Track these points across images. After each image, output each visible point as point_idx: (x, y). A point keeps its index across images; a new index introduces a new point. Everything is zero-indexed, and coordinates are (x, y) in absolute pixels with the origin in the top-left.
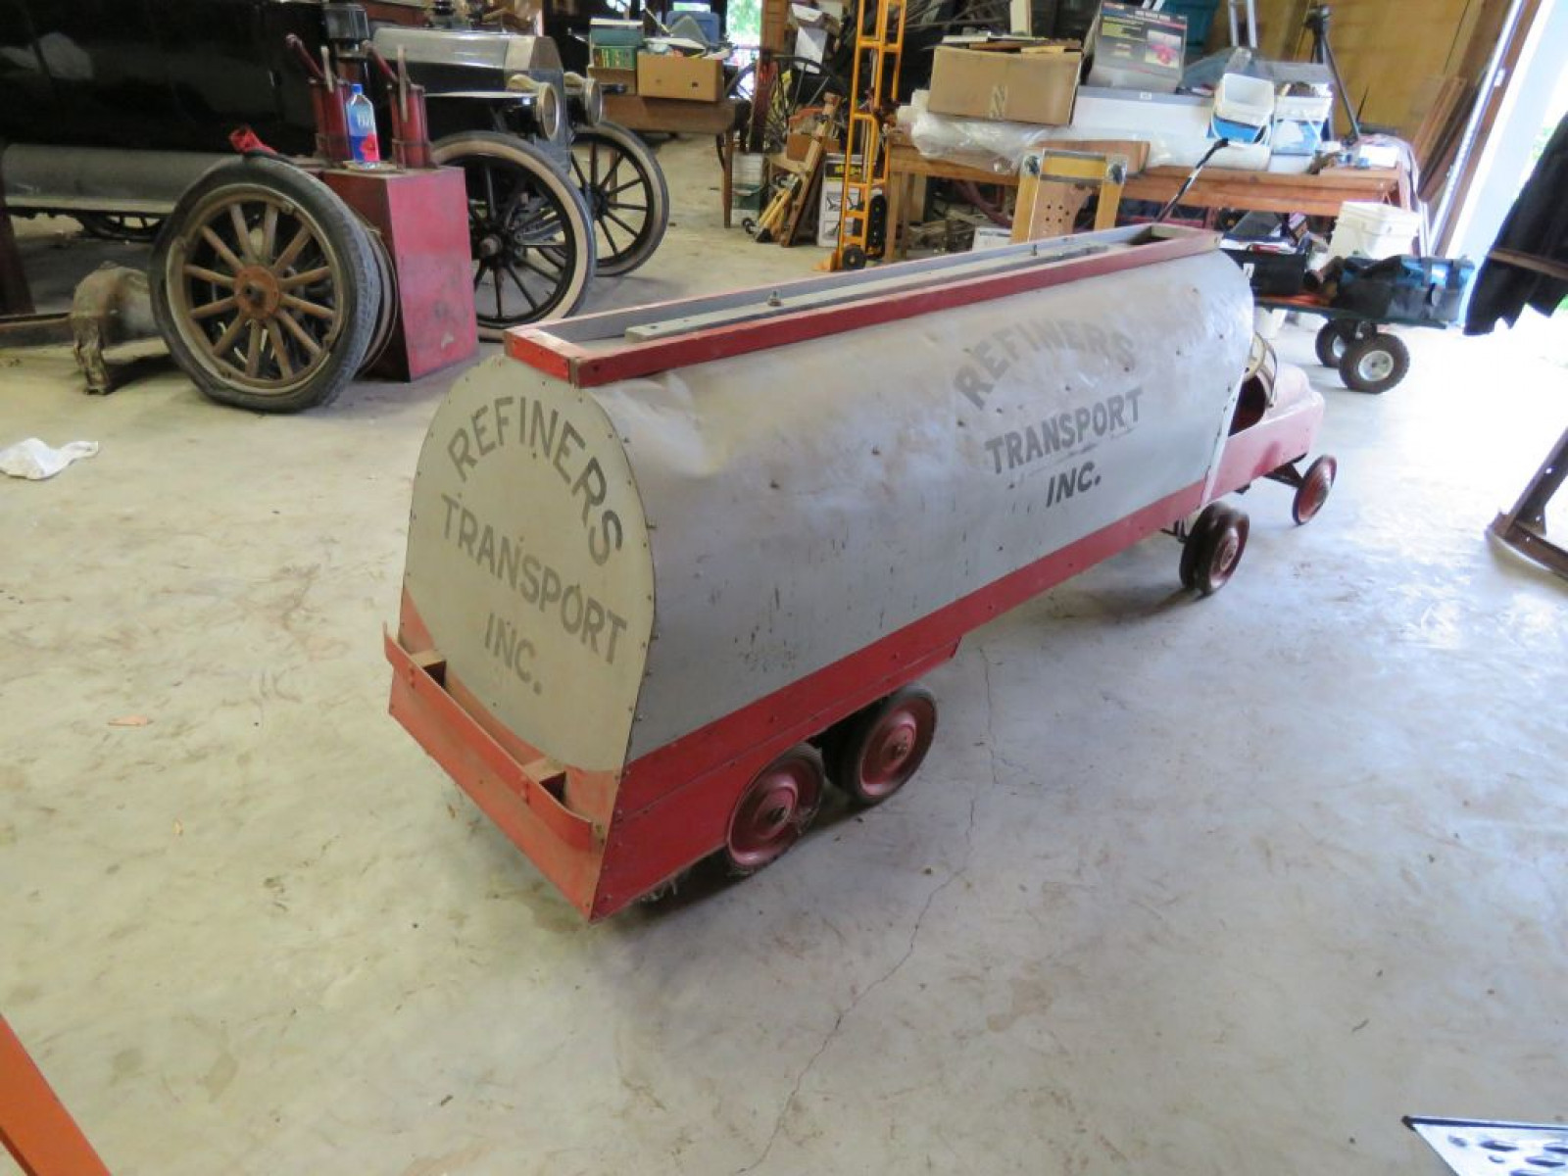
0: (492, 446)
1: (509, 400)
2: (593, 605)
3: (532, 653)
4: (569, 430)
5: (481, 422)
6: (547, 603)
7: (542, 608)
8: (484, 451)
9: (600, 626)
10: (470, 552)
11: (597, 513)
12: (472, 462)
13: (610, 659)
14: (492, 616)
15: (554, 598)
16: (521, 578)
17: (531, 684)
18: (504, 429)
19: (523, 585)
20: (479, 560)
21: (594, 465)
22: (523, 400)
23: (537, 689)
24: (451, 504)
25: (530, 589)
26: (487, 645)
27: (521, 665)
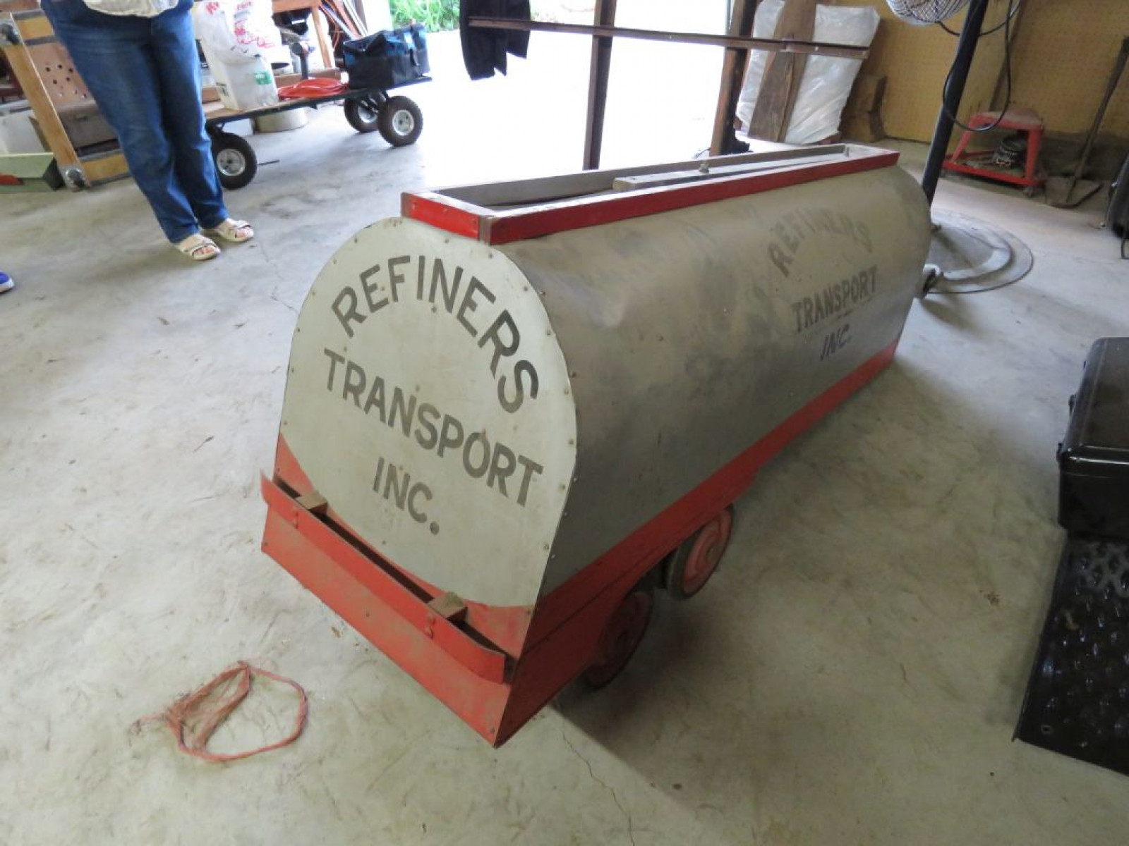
0: (384, 303)
1: (406, 259)
2: (501, 449)
3: (429, 496)
4: (475, 284)
5: (370, 281)
6: (447, 450)
7: (441, 453)
8: (374, 307)
9: (511, 469)
10: (357, 403)
11: (507, 365)
12: (361, 319)
13: (522, 499)
14: (381, 461)
15: (455, 444)
16: (416, 424)
17: (427, 525)
18: (398, 285)
19: (418, 433)
20: (367, 409)
21: (505, 318)
22: (422, 259)
23: (434, 529)
24: (335, 358)
25: (427, 435)
26: (376, 488)
27: (415, 506)
